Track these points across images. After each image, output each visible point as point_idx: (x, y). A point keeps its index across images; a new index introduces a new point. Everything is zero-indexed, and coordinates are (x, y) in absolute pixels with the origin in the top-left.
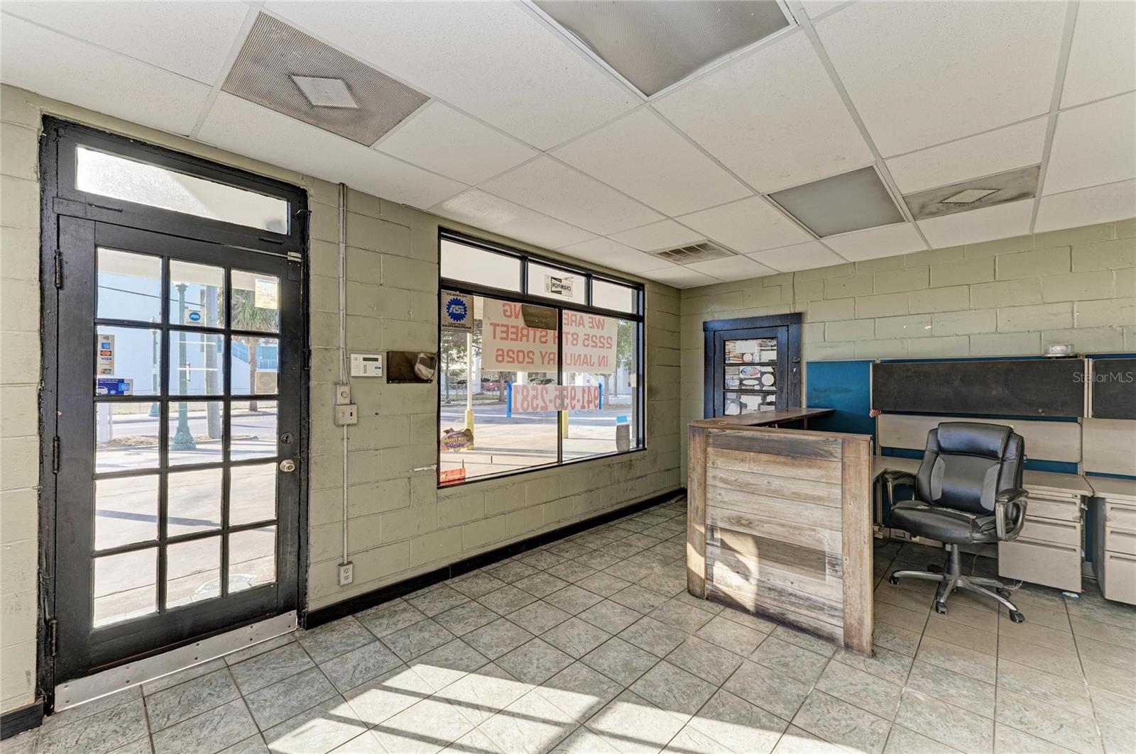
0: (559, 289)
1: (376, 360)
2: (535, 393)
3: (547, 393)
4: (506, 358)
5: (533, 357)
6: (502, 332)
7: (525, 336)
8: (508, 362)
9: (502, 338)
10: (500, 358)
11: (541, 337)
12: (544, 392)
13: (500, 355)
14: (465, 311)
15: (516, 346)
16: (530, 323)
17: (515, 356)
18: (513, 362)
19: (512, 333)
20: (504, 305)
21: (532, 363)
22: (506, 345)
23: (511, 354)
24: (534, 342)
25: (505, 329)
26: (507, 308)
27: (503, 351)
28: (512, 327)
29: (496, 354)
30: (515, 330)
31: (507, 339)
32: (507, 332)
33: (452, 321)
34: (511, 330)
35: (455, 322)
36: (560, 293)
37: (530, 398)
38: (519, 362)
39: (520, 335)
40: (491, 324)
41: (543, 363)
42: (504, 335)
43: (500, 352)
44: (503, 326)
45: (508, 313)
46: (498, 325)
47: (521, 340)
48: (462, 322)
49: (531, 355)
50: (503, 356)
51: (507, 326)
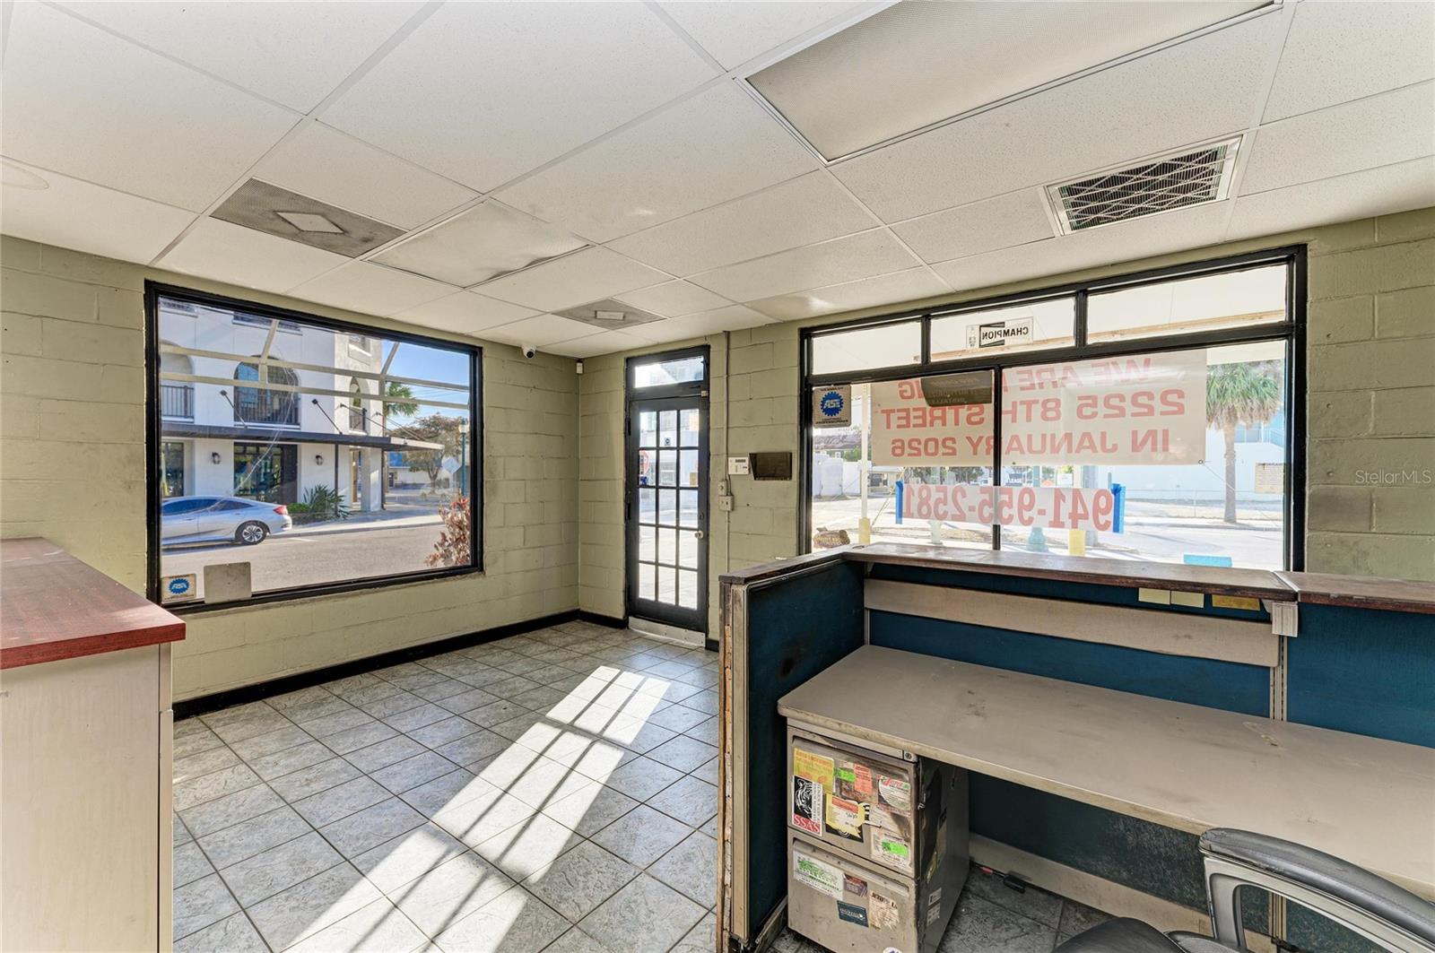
0: (998, 338)
1: (744, 461)
2: (941, 495)
3: (964, 496)
4: (908, 450)
5: (954, 445)
6: (899, 418)
7: (938, 418)
8: (910, 455)
9: (899, 426)
10: (898, 451)
11: (969, 417)
12: (959, 495)
13: (899, 447)
14: (841, 403)
15: (923, 434)
16: (935, 400)
17: (922, 447)
18: (919, 454)
19: (915, 417)
20: (900, 386)
21: (954, 453)
22: (906, 435)
23: (915, 444)
24: (957, 423)
25: (904, 414)
26: (906, 387)
27: (902, 441)
28: (915, 410)
29: (892, 447)
30: (920, 413)
31: (908, 425)
32: (907, 418)
33: (826, 417)
34: (913, 414)
35: (830, 417)
36: (1002, 343)
37: (932, 502)
38: (927, 454)
39: (928, 419)
40: (883, 412)
41: (975, 453)
42: (904, 422)
43: (899, 444)
44: (899, 411)
45: (909, 394)
46: (893, 411)
47: (932, 425)
48: (837, 416)
49: (949, 443)
50: (902, 448)
51: (907, 411)
